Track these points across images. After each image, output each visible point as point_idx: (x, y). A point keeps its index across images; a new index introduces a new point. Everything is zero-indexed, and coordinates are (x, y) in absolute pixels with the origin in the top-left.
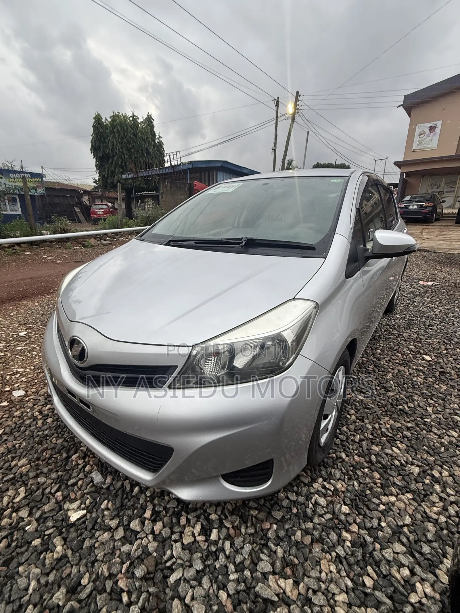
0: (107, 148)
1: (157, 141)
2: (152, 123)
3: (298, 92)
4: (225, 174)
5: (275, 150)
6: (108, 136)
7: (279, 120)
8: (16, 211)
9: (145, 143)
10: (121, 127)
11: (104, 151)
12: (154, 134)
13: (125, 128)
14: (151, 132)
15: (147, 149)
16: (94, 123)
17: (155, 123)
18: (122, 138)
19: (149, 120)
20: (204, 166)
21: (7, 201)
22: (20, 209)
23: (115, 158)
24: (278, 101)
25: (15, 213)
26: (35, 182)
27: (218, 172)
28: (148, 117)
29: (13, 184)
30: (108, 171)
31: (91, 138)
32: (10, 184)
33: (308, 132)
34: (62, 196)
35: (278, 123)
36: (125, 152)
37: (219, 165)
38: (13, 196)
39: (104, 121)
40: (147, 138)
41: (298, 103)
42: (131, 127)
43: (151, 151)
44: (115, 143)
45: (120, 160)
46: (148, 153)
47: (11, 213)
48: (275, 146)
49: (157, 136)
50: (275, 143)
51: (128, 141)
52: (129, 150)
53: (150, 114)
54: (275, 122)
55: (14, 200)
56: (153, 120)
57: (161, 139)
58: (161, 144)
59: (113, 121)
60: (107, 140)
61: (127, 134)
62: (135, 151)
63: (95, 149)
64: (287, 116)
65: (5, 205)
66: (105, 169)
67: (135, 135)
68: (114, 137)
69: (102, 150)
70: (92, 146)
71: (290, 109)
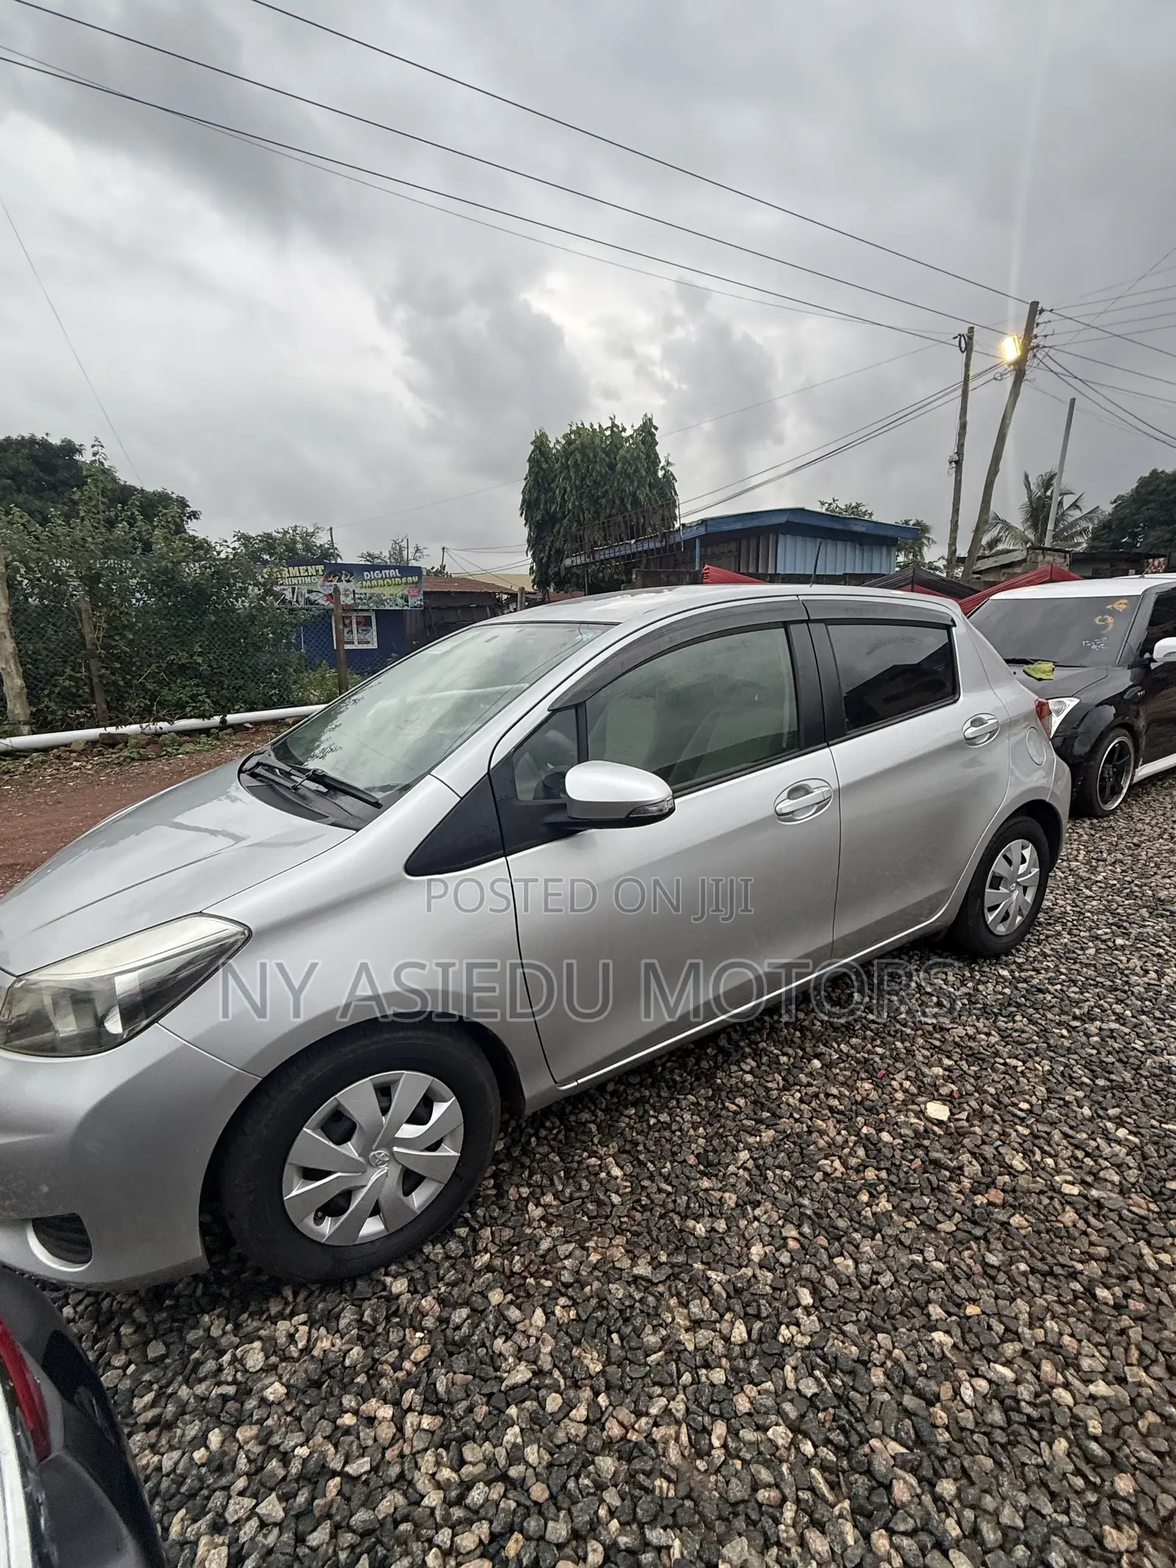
0: (553, 500)
1: (660, 474)
2: (653, 435)
3: (1034, 305)
4: (799, 538)
5: (958, 463)
6: (556, 476)
7: (971, 385)
8: (368, 642)
9: (632, 482)
10: (584, 454)
11: (546, 509)
12: (653, 459)
13: (591, 455)
14: (648, 456)
15: (634, 494)
16: (533, 452)
17: (658, 435)
18: (583, 479)
19: (647, 430)
20: (738, 526)
21: (354, 626)
22: (375, 639)
23: (565, 522)
24: (971, 338)
25: (365, 647)
26: (406, 583)
27: (781, 536)
28: (645, 424)
29: (368, 591)
30: (550, 550)
31: (524, 483)
32: (363, 591)
33: (1073, 401)
34: (461, 607)
35: (970, 394)
36: (585, 505)
37: (782, 519)
38: (366, 614)
39: (552, 445)
40: (637, 470)
41: (1035, 331)
42: (604, 451)
43: (641, 497)
44: (569, 489)
45: (575, 524)
46: (636, 502)
47: (360, 647)
48: (960, 452)
49: (663, 463)
50: (961, 446)
51: (595, 482)
52: (595, 501)
53: (649, 416)
54: (959, 392)
55: (367, 622)
56: (656, 429)
57: (670, 468)
58: (669, 478)
59: (570, 442)
60: (553, 485)
61: (594, 469)
62: (607, 501)
63: (529, 506)
64: (1000, 370)
65: (351, 631)
66: (544, 546)
67: (612, 467)
68: (568, 478)
69: (542, 506)
70: (524, 501)
71: (1010, 349)
